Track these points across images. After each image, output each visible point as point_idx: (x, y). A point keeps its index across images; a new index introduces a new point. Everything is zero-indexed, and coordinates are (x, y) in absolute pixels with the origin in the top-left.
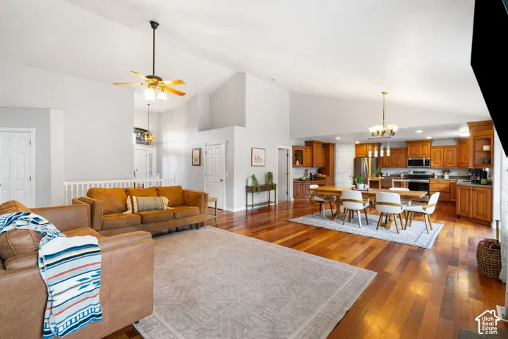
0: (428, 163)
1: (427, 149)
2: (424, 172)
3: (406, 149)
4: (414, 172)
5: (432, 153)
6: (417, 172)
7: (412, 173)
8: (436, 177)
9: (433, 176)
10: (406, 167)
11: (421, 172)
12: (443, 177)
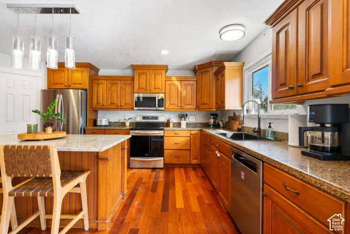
0: (161, 102)
1: (160, 80)
2: (156, 118)
3: (133, 79)
4: (144, 118)
5: (168, 88)
6: (148, 118)
7: (139, 119)
8: (171, 125)
9: (167, 124)
10: (133, 109)
11: (153, 118)
12: (179, 125)
